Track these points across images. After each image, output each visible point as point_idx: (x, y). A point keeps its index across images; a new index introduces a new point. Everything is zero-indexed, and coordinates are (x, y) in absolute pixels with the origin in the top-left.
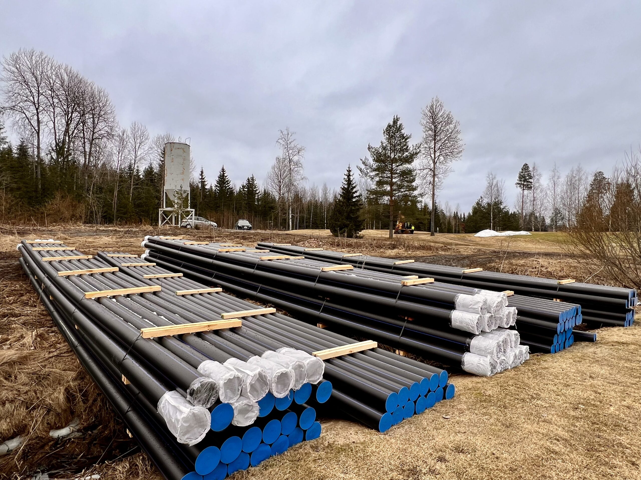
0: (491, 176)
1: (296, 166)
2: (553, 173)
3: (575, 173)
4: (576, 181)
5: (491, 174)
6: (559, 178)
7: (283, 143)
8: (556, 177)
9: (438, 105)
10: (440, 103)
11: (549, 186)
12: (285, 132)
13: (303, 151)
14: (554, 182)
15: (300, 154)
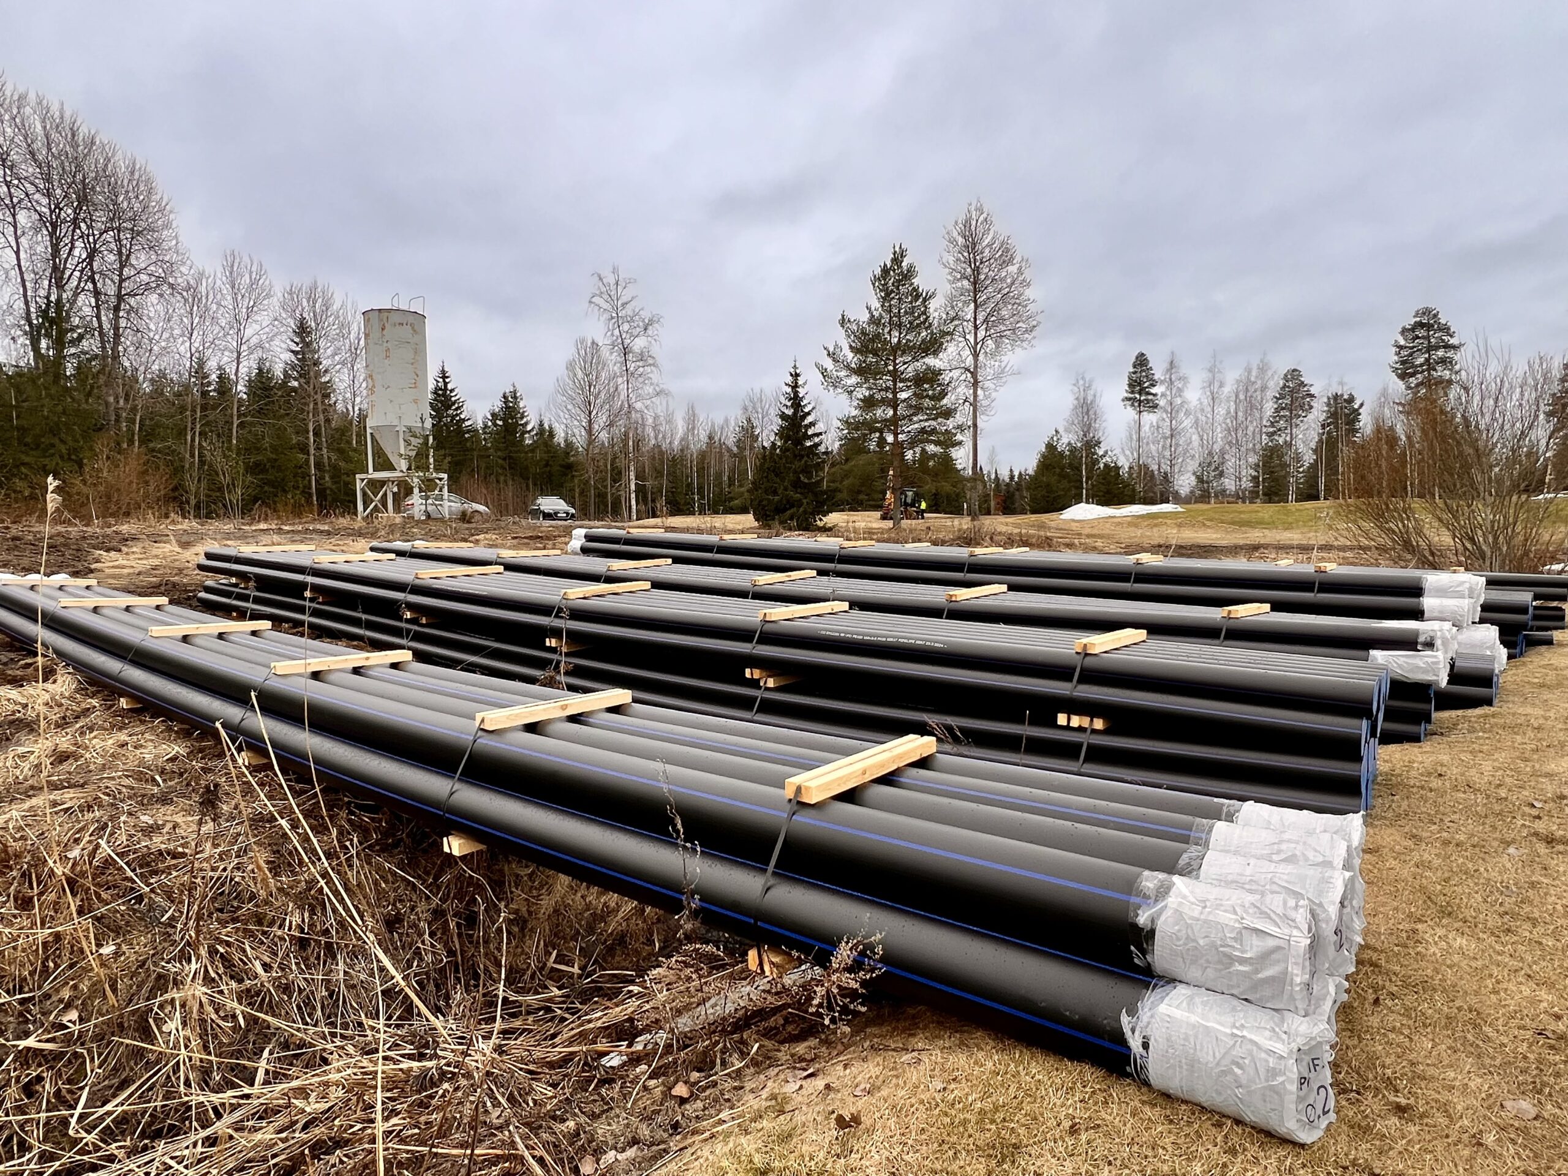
0: (1081, 382)
1: (641, 364)
2: (1210, 375)
3: (1254, 373)
4: (1255, 391)
5: (1083, 378)
6: (1221, 385)
7: (605, 306)
8: (1217, 384)
9: (981, 218)
10: (985, 215)
11: (1201, 403)
12: (611, 280)
13: (656, 325)
14: (1212, 393)
15: (650, 332)
